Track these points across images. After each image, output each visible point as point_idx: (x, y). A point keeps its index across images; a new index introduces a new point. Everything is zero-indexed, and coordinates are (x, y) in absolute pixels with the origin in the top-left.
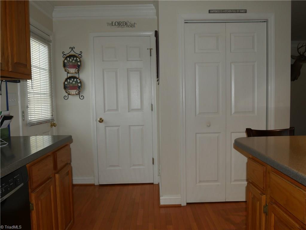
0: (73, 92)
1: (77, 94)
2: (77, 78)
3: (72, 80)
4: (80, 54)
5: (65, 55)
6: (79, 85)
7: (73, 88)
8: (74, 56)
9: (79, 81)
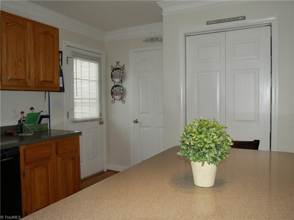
0: (117, 97)
1: (119, 99)
2: (120, 87)
3: (117, 87)
4: (123, 67)
5: (113, 68)
6: (122, 91)
7: (117, 94)
8: (118, 69)
9: (121, 89)
